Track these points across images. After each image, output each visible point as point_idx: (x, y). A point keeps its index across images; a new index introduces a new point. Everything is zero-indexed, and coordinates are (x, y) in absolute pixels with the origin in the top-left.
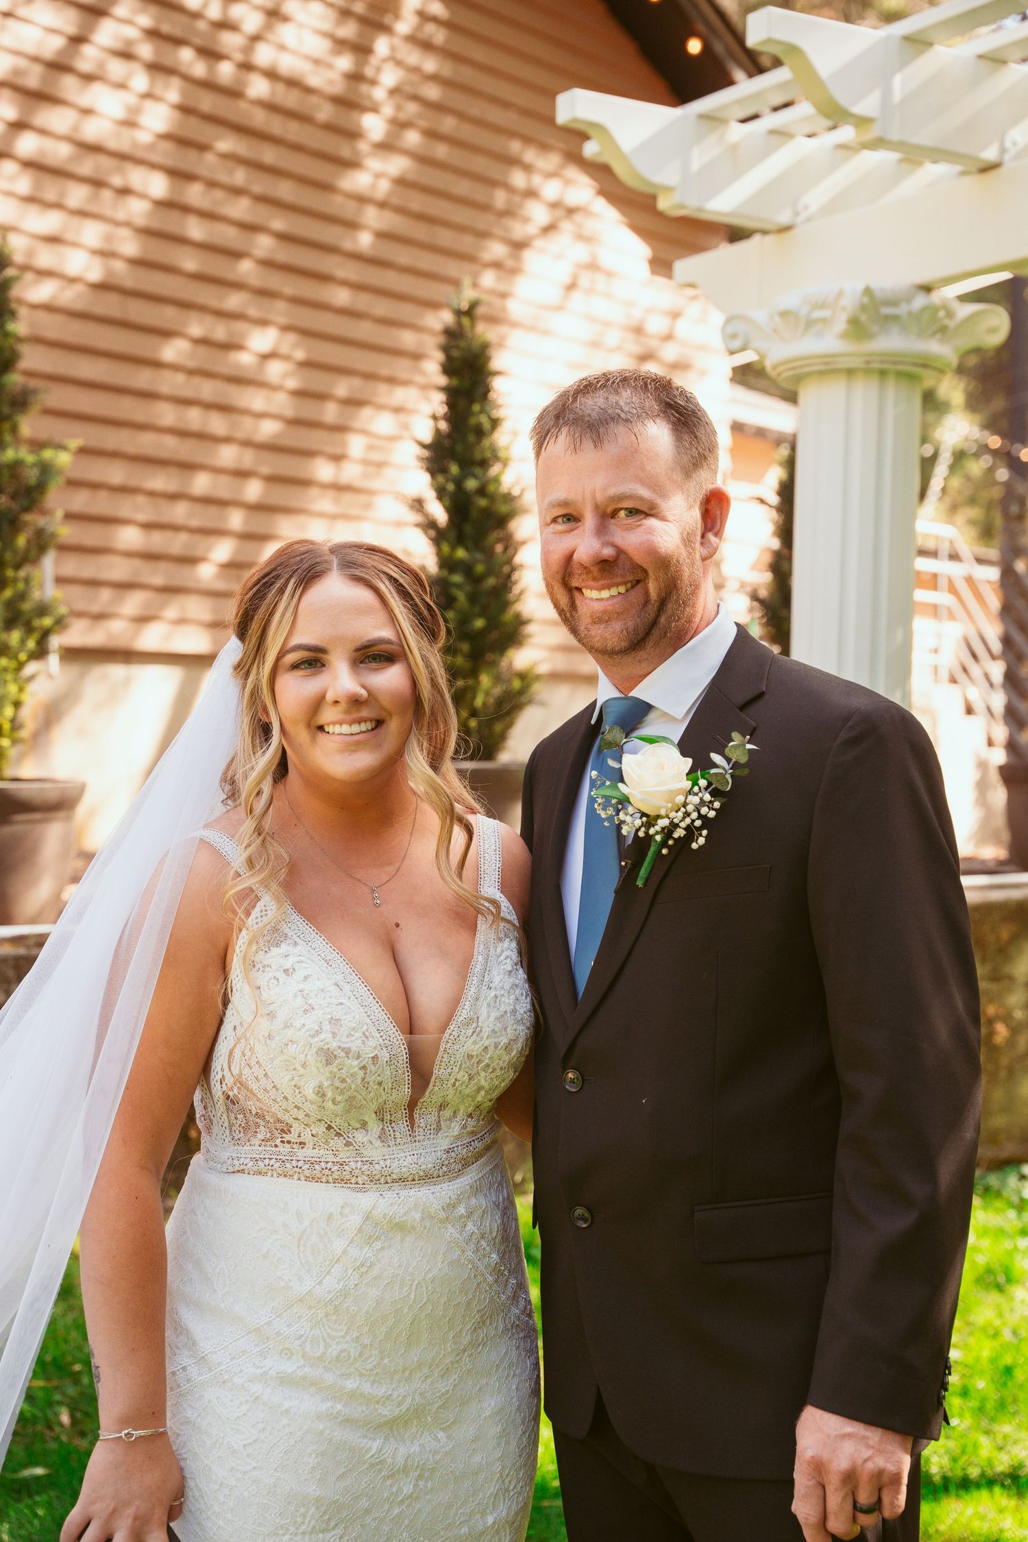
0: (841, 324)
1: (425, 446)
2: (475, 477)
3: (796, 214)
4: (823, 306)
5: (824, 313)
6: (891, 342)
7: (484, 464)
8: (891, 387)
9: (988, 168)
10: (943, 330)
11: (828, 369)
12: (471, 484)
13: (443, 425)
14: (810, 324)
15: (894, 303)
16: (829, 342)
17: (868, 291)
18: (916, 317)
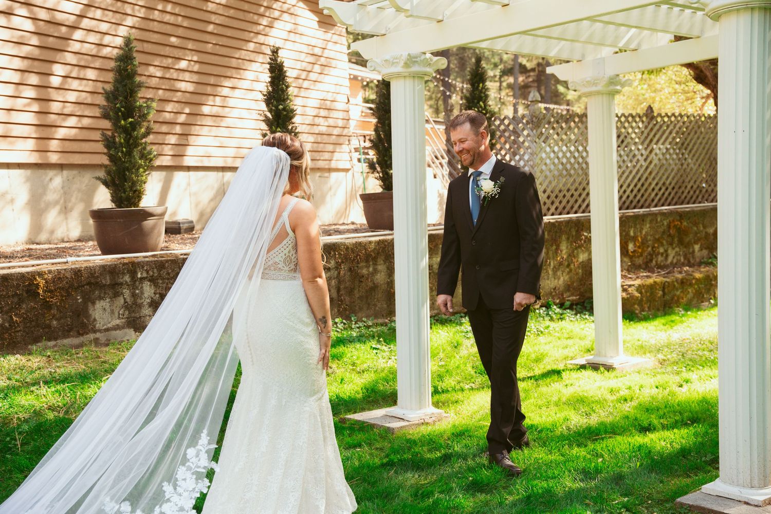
0: (402, 63)
1: (264, 95)
2: (282, 105)
3: (387, 31)
4: (396, 59)
5: (398, 61)
6: (416, 69)
7: (284, 100)
8: (416, 81)
9: (439, 21)
10: (430, 64)
11: (398, 76)
12: (281, 107)
13: (270, 88)
14: (393, 63)
15: (416, 58)
16: (399, 69)
17: (409, 55)
18: (422, 61)
